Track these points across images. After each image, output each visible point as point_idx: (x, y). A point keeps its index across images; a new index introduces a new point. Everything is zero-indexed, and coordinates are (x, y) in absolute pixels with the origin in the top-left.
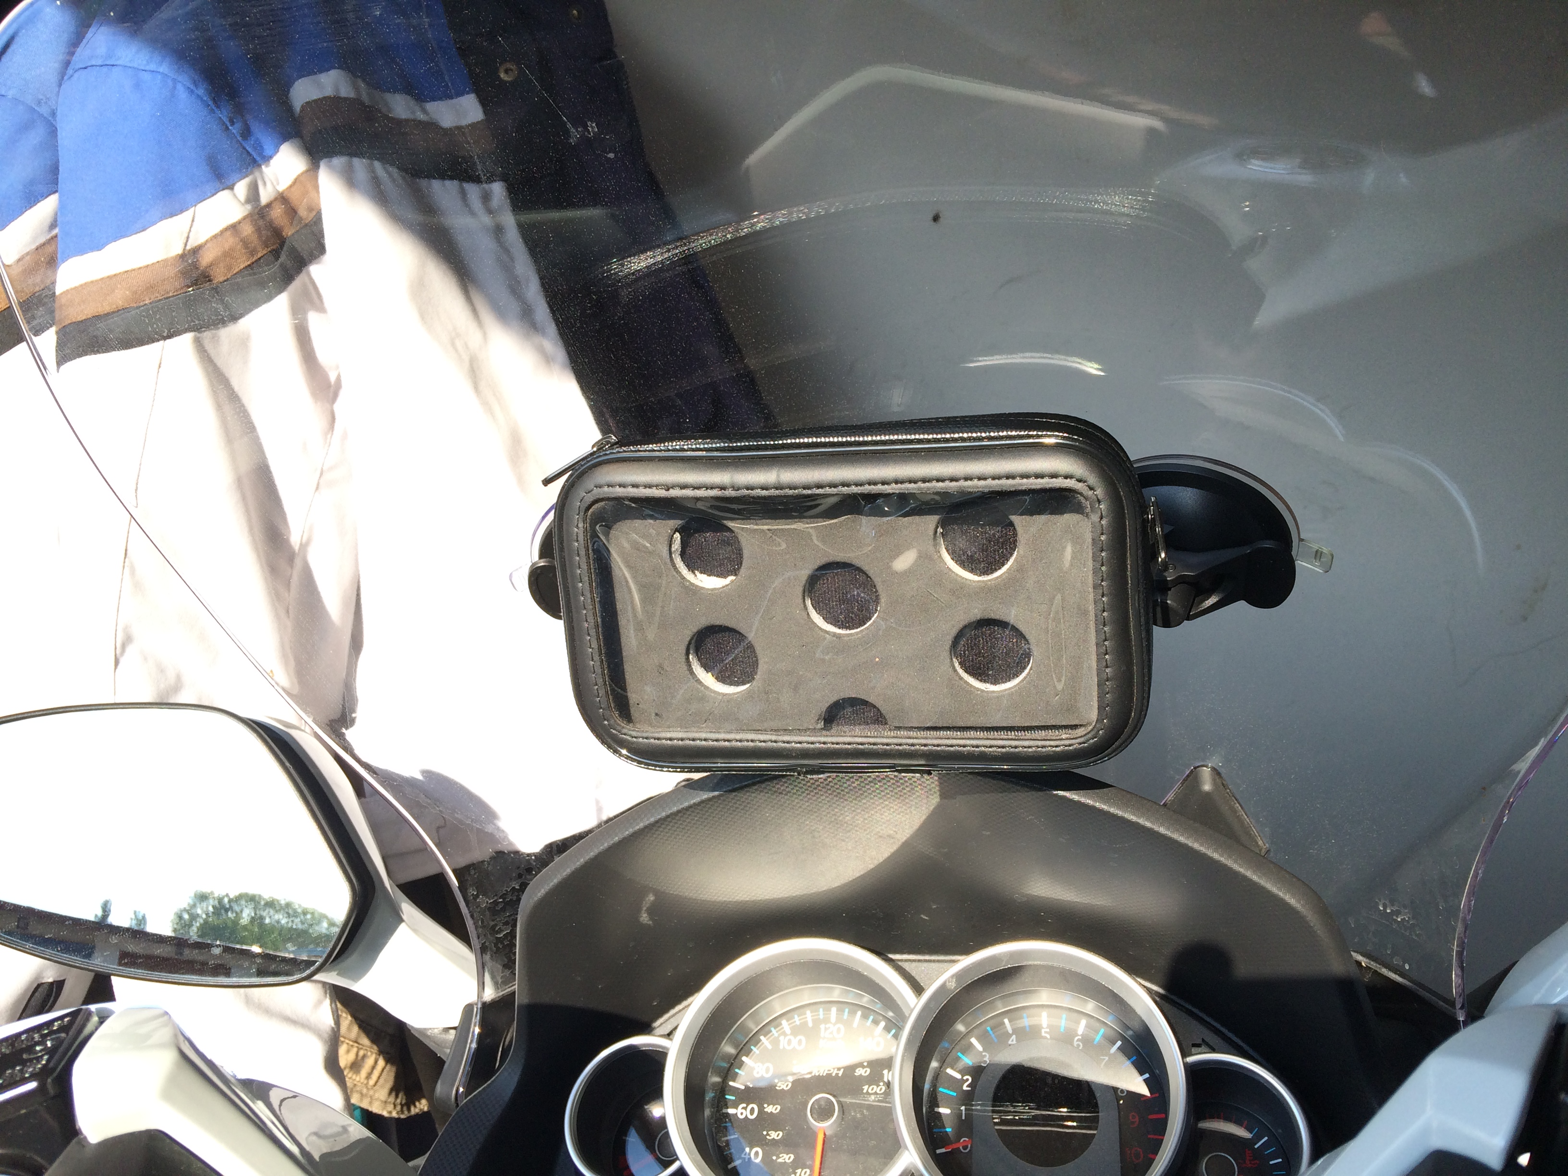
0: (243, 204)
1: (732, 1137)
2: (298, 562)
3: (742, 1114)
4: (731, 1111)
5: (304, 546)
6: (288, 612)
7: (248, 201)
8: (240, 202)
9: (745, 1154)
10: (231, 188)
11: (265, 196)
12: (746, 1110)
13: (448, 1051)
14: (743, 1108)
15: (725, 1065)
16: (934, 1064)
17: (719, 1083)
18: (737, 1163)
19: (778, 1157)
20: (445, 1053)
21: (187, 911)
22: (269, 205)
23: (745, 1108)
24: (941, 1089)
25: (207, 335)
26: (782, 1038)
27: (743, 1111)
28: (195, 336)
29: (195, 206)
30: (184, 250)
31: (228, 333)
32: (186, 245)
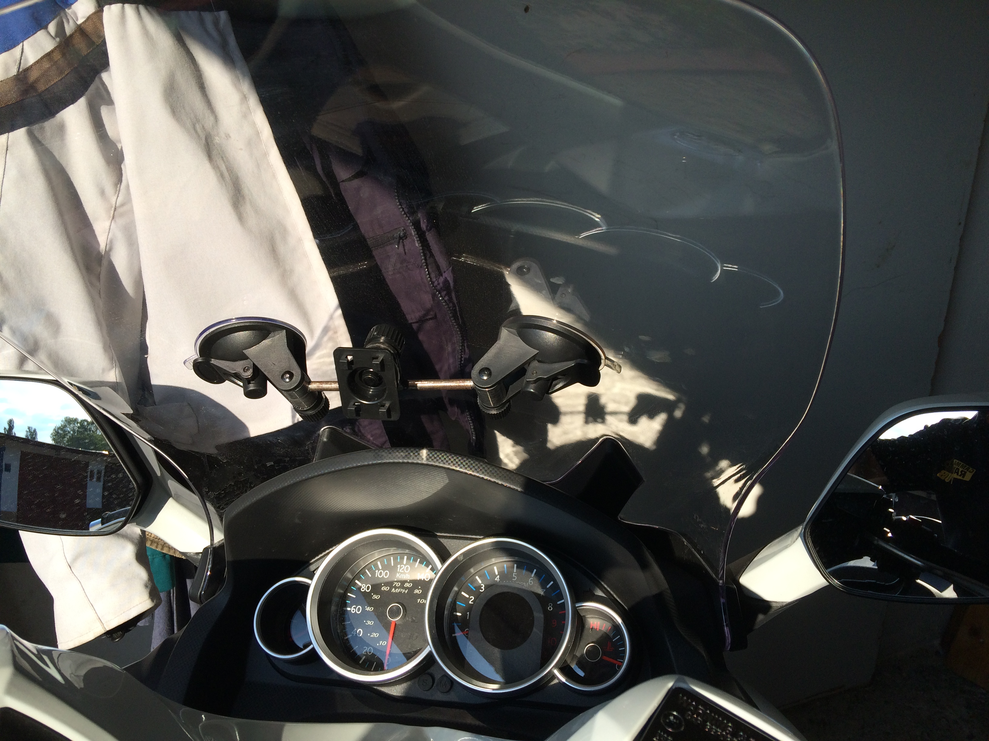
0: (54, 38)
1: (347, 623)
2: (105, 262)
3: (353, 611)
4: (349, 609)
5: (108, 252)
6: (100, 294)
7: (57, 35)
8: (52, 36)
9: (354, 632)
10: (46, 27)
11: (69, 29)
12: (356, 609)
13: (198, 564)
14: (354, 608)
15: (346, 584)
16: (456, 589)
17: (342, 593)
18: (350, 636)
19: (371, 634)
20: (197, 564)
21: (62, 429)
22: (71, 36)
23: (355, 608)
24: (458, 603)
25: (36, 127)
26: (377, 571)
27: (354, 609)
28: (28, 129)
29: (23, 42)
30: (18, 71)
31: (49, 125)
32: (19, 69)
